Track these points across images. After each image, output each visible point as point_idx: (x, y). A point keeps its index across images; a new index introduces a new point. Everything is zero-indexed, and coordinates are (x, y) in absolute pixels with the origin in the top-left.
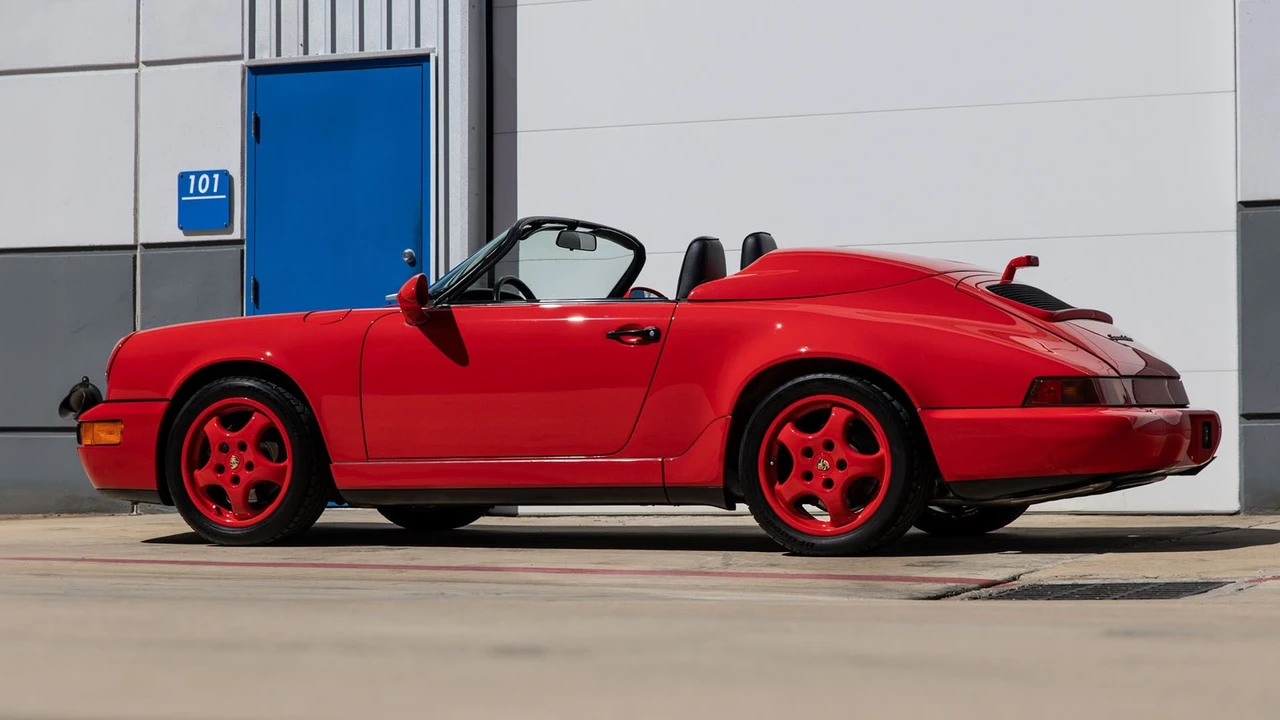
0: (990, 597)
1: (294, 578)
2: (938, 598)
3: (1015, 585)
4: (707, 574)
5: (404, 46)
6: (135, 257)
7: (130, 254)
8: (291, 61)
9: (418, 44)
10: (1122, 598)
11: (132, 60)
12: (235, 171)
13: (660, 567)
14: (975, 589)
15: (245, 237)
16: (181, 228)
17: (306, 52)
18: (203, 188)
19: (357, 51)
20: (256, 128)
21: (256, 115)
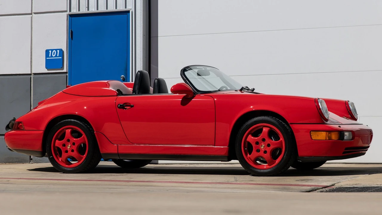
0: (327, 191)
1: (94, 185)
2: (309, 191)
3: (334, 187)
4: (231, 183)
5: (121, 8)
6: (31, 78)
7: (29, 76)
8: (83, 13)
9: (126, 7)
10: (371, 191)
11: (30, 12)
12: (65, 50)
13: (214, 181)
14: (321, 188)
15: (68, 71)
16: (46, 68)
17: (88, 10)
18: (54, 55)
19: (105, 9)
20: (71, 35)
21: (71, 30)
